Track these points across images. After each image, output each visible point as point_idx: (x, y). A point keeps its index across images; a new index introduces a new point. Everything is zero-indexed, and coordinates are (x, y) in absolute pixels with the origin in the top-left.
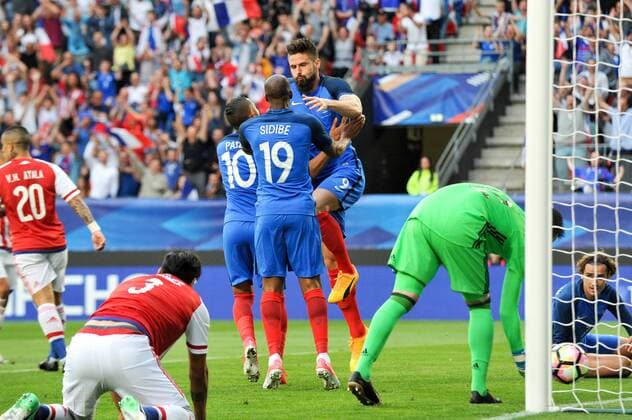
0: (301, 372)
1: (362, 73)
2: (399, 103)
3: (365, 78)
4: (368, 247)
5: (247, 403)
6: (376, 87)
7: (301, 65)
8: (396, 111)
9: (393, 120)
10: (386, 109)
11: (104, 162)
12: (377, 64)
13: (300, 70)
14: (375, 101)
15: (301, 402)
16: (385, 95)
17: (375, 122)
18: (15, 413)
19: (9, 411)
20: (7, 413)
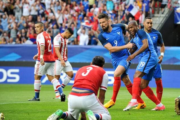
0: (148, 104)
1: (171, 6)
3: (172, 8)
4: (171, 64)
5: (130, 114)
6: (175, 11)
7: (103, 22)
11: (84, 33)
12: (176, 3)
13: (102, 24)
14: (175, 15)
15: (147, 114)
16: (178, 14)
17: (175, 23)
18: (55, 116)
19: (53, 114)
20: (52, 115)
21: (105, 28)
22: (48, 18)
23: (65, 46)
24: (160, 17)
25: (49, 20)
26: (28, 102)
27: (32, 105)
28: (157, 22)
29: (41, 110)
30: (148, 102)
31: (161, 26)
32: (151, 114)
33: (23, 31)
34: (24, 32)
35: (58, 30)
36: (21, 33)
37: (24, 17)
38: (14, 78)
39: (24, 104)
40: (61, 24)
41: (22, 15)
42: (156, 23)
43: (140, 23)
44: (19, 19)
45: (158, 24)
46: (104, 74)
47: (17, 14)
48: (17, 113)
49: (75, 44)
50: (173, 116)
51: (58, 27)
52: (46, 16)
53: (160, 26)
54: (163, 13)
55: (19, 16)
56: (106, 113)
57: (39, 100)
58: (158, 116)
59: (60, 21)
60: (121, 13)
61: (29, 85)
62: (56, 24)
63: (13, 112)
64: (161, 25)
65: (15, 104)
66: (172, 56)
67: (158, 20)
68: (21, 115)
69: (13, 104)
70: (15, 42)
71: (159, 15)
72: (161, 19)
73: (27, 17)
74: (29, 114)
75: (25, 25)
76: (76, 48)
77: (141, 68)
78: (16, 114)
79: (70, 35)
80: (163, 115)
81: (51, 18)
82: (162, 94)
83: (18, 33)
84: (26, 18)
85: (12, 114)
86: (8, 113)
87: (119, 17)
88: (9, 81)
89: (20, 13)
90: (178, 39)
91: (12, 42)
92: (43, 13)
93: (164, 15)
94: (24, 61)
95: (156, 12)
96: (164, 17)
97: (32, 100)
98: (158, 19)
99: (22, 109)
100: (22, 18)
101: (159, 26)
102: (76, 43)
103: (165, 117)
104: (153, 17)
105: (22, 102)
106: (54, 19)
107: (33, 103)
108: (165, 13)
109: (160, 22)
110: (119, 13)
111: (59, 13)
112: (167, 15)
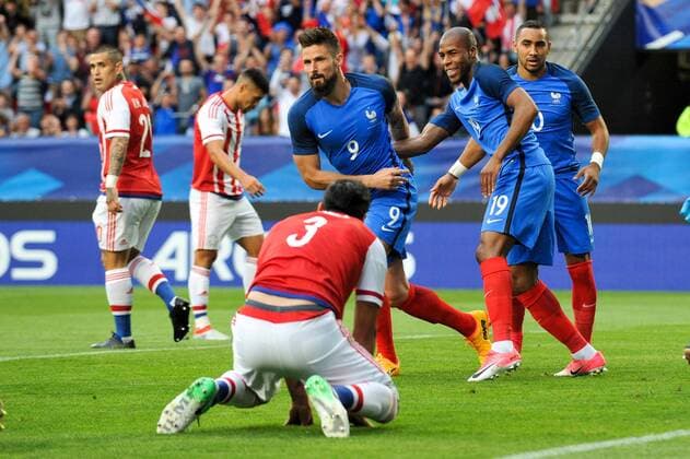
0: (541, 355)
2: (668, 21)
4: (628, 200)
6: (639, 1)
7: (318, 59)
8: (664, 32)
9: (660, 43)
10: (652, 29)
13: (315, 66)
14: (638, 18)
16: (650, 10)
17: (638, 45)
18: (187, 403)
19: (179, 398)
20: (176, 401)
21: (322, 80)
22: (158, 38)
23: (238, 138)
24: (583, 23)
25: (164, 45)
26: (92, 353)
27: (107, 363)
28: (572, 45)
29: (141, 381)
30: (543, 346)
31: (586, 58)
32: (555, 391)
33: (67, 86)
34: (72, 90)
35: (198, 81)
36: (59, 94)
37: (70, 33)
38: (38, 265)
39: (76, 361)
40: (209, 59)
41: (61, 28)
42: (565, 49)
43: (504, 48)
44: (52, 42)
45: (574, 50)
46: (370, 244)
47: (42, 23)
48: (52, 395)
49: (261, 134)
50: (638, 396)
51: (196, 71)
52: (152, 29)
53: (582, 58)
54: (591, 11)
55: (52, 33)
56: (380, 382)
57: (132, 345)
58: (581, 398)
59: (204, 47)
60: (433, 12)
61: (93, 290)
62: (192, 57)
63: (36, 389)
64: (584, 54)
65: (42, 359)
66: (629, 171)
67: (575, 38)
68: (66, 403)
69: (34, 361)
70: (39, 127)
71: (577, 18)
72: (586, 32)
73: (81, 36)
74: (95, 398)
75: (73, 63)
76: (267, 147)
77: (497, 217)
78: (48, 400)
79: (256, 95)
80: (599, 393)
81: (171, 37)
82: (593, 310)
83: (49, 97)
84: (76, 38)
85: (31, 399)
86: (18, 393)
87: (426, 28)
88: (19, 274)
89: (55, 20)
90: (649, 107)
91: (26, 130)
92: (140, 17)
93: (595, 18)
94: (73, 198)
95: (567, 6)
96: (597, 25)
97: (108, 346)
98: (573, 31)
99: (68, 377)
100: (62, 37)
101: (576, 60)
102: (266, 129)
103: (609, 402)
104: (557, 23)
105: (67, 351)
106: (181, 42)
107: (109, 355)
108: (601, 10)
109: (582, 43)
110: (427, 15)
111: (200, 19)
112: (608, 18)
